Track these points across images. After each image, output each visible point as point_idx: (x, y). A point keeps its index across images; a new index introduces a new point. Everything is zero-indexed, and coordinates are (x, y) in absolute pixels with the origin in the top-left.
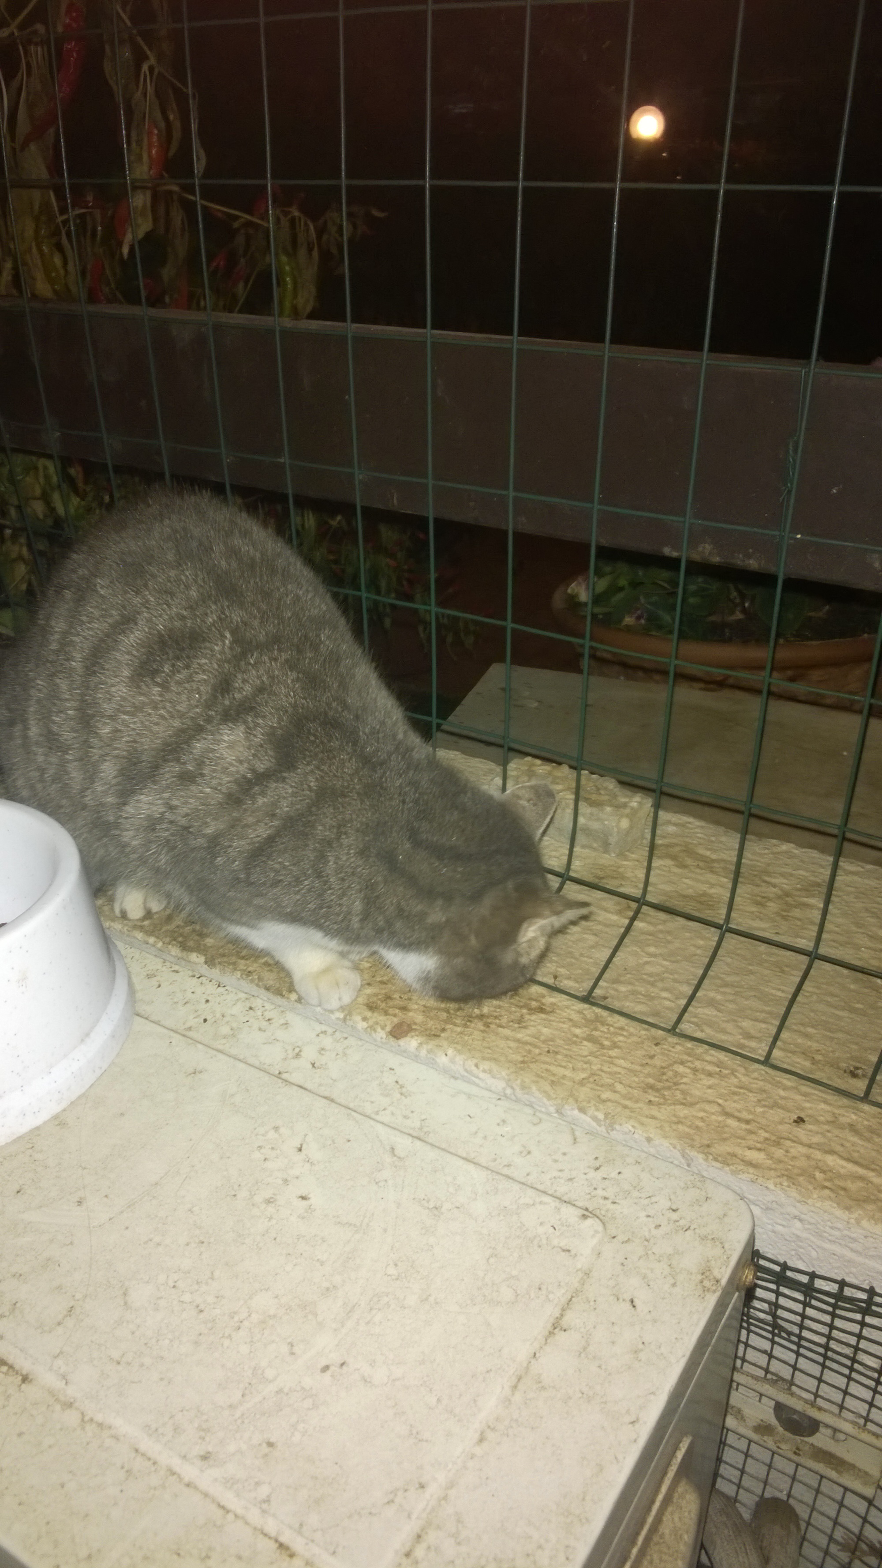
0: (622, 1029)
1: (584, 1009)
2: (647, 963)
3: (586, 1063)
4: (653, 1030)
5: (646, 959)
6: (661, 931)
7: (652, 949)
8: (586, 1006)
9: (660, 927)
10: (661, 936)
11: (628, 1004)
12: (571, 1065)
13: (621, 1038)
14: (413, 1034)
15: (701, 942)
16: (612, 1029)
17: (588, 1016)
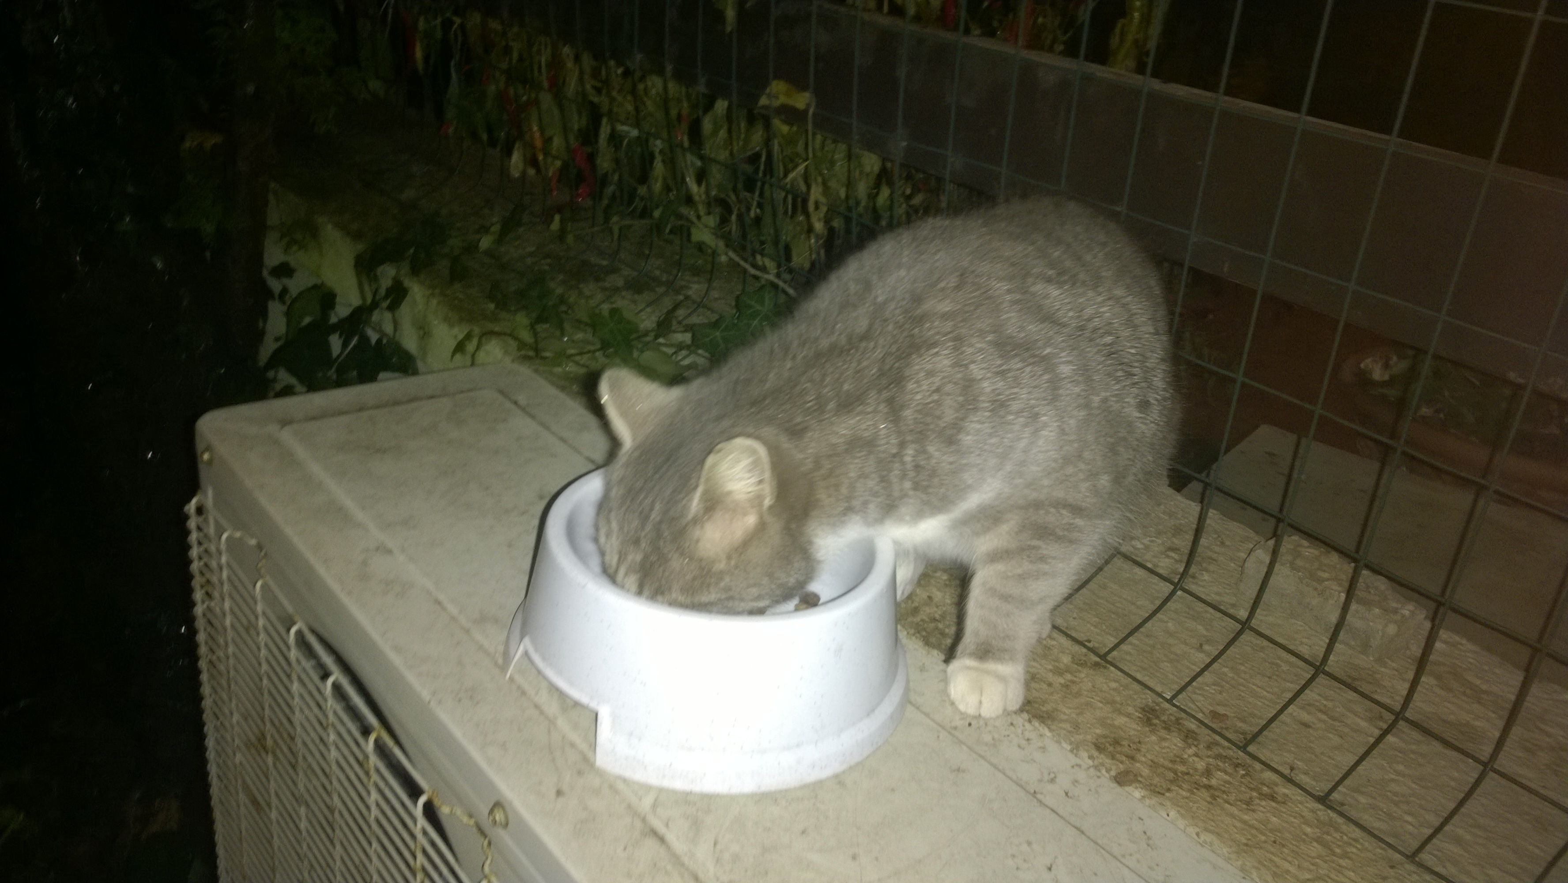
0: (1356, 840)
1: (1319, 810)
2: (1393, 780)
3: (1313, 864)
4: (1390, 851)
5: (1393, 777)
6: (1413, 752)
7: (1401, 768)
8: (1321, 807)
9: (1414, 747)
10: (1412, 756)
11: (1366, 817)
12: (1297, 863)
13: (1354, 850)
14: (1138, 785)
15: (1456, 774)
16: (1345, 837)
17: (1322, 818)
